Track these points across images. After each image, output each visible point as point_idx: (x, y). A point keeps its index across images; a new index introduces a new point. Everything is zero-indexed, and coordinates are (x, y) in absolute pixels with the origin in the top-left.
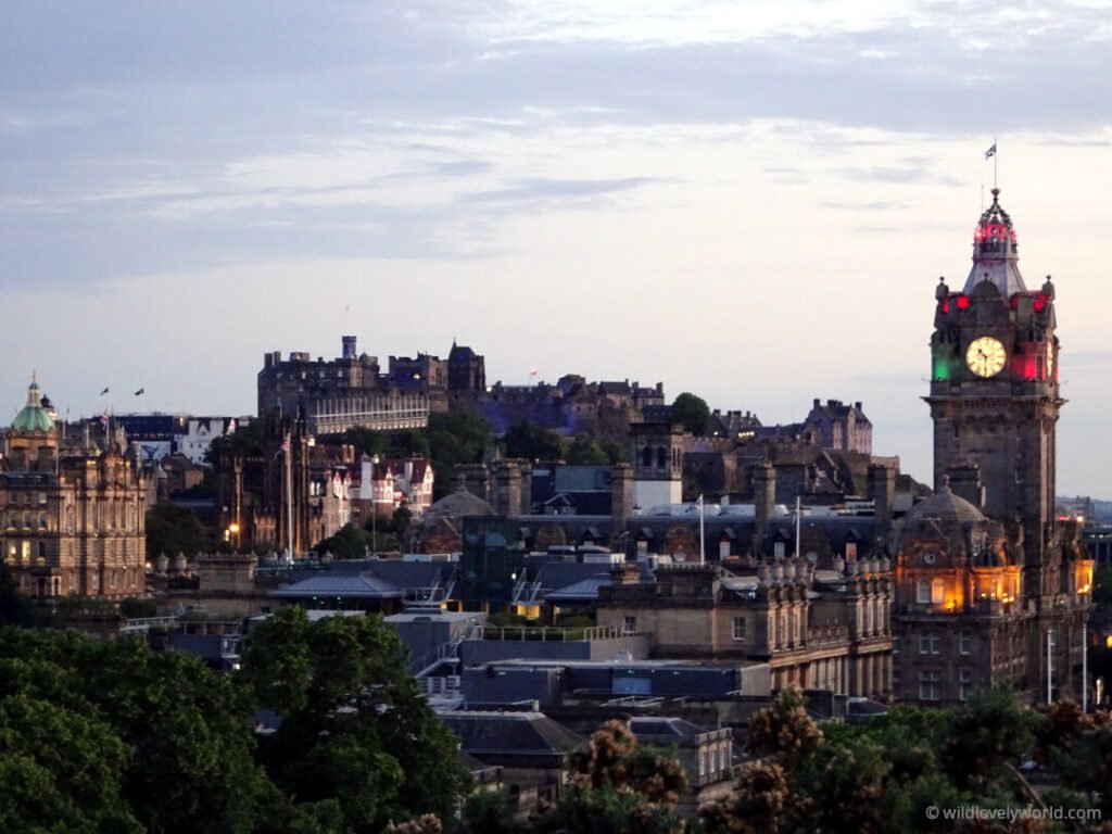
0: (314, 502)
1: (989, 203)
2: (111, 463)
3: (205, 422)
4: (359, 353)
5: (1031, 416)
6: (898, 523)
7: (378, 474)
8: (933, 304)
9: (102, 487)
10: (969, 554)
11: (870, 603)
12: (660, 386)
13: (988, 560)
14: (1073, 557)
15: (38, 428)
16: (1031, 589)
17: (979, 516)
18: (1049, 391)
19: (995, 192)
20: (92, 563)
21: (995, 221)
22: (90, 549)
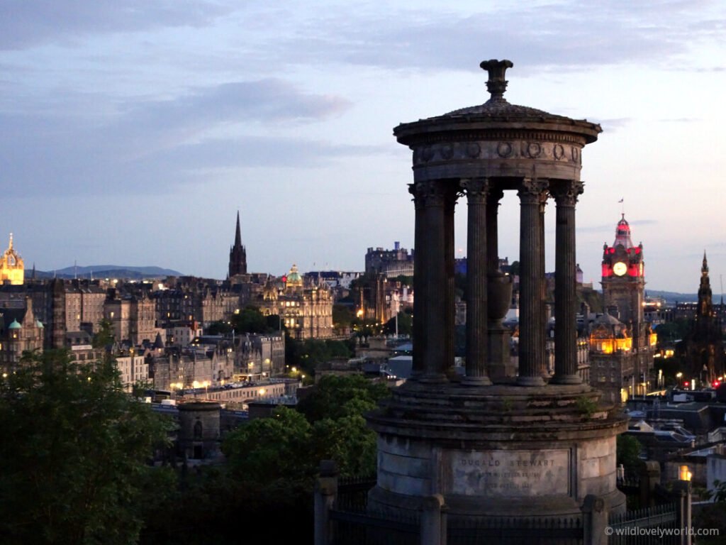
0: (388, 303)
1: (621, 218)
2: (321, 291)
3: (349, 274)
4: (401, 248)
5: (635, 288)
6: (591, 324)
7: (409, 293)
8: (602, 251)
9: (318, 300)
10: (614, 335)
11: (582, 352)
12: (507, 258)
13: (621, 336)
14: (650, 333)
15: (295, 280)
16: (635, 345)
17: (617, 321)
18: (641, 280)
19: (623, 215)
20: (315, 326)
21: (623, 224)
22: (314, 321)
